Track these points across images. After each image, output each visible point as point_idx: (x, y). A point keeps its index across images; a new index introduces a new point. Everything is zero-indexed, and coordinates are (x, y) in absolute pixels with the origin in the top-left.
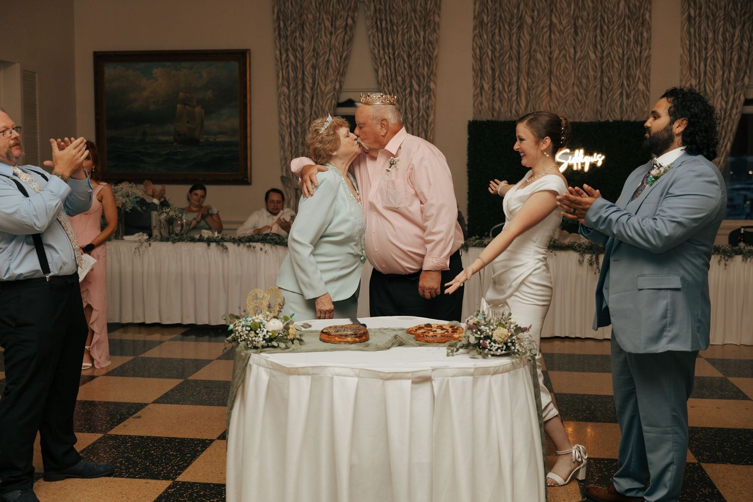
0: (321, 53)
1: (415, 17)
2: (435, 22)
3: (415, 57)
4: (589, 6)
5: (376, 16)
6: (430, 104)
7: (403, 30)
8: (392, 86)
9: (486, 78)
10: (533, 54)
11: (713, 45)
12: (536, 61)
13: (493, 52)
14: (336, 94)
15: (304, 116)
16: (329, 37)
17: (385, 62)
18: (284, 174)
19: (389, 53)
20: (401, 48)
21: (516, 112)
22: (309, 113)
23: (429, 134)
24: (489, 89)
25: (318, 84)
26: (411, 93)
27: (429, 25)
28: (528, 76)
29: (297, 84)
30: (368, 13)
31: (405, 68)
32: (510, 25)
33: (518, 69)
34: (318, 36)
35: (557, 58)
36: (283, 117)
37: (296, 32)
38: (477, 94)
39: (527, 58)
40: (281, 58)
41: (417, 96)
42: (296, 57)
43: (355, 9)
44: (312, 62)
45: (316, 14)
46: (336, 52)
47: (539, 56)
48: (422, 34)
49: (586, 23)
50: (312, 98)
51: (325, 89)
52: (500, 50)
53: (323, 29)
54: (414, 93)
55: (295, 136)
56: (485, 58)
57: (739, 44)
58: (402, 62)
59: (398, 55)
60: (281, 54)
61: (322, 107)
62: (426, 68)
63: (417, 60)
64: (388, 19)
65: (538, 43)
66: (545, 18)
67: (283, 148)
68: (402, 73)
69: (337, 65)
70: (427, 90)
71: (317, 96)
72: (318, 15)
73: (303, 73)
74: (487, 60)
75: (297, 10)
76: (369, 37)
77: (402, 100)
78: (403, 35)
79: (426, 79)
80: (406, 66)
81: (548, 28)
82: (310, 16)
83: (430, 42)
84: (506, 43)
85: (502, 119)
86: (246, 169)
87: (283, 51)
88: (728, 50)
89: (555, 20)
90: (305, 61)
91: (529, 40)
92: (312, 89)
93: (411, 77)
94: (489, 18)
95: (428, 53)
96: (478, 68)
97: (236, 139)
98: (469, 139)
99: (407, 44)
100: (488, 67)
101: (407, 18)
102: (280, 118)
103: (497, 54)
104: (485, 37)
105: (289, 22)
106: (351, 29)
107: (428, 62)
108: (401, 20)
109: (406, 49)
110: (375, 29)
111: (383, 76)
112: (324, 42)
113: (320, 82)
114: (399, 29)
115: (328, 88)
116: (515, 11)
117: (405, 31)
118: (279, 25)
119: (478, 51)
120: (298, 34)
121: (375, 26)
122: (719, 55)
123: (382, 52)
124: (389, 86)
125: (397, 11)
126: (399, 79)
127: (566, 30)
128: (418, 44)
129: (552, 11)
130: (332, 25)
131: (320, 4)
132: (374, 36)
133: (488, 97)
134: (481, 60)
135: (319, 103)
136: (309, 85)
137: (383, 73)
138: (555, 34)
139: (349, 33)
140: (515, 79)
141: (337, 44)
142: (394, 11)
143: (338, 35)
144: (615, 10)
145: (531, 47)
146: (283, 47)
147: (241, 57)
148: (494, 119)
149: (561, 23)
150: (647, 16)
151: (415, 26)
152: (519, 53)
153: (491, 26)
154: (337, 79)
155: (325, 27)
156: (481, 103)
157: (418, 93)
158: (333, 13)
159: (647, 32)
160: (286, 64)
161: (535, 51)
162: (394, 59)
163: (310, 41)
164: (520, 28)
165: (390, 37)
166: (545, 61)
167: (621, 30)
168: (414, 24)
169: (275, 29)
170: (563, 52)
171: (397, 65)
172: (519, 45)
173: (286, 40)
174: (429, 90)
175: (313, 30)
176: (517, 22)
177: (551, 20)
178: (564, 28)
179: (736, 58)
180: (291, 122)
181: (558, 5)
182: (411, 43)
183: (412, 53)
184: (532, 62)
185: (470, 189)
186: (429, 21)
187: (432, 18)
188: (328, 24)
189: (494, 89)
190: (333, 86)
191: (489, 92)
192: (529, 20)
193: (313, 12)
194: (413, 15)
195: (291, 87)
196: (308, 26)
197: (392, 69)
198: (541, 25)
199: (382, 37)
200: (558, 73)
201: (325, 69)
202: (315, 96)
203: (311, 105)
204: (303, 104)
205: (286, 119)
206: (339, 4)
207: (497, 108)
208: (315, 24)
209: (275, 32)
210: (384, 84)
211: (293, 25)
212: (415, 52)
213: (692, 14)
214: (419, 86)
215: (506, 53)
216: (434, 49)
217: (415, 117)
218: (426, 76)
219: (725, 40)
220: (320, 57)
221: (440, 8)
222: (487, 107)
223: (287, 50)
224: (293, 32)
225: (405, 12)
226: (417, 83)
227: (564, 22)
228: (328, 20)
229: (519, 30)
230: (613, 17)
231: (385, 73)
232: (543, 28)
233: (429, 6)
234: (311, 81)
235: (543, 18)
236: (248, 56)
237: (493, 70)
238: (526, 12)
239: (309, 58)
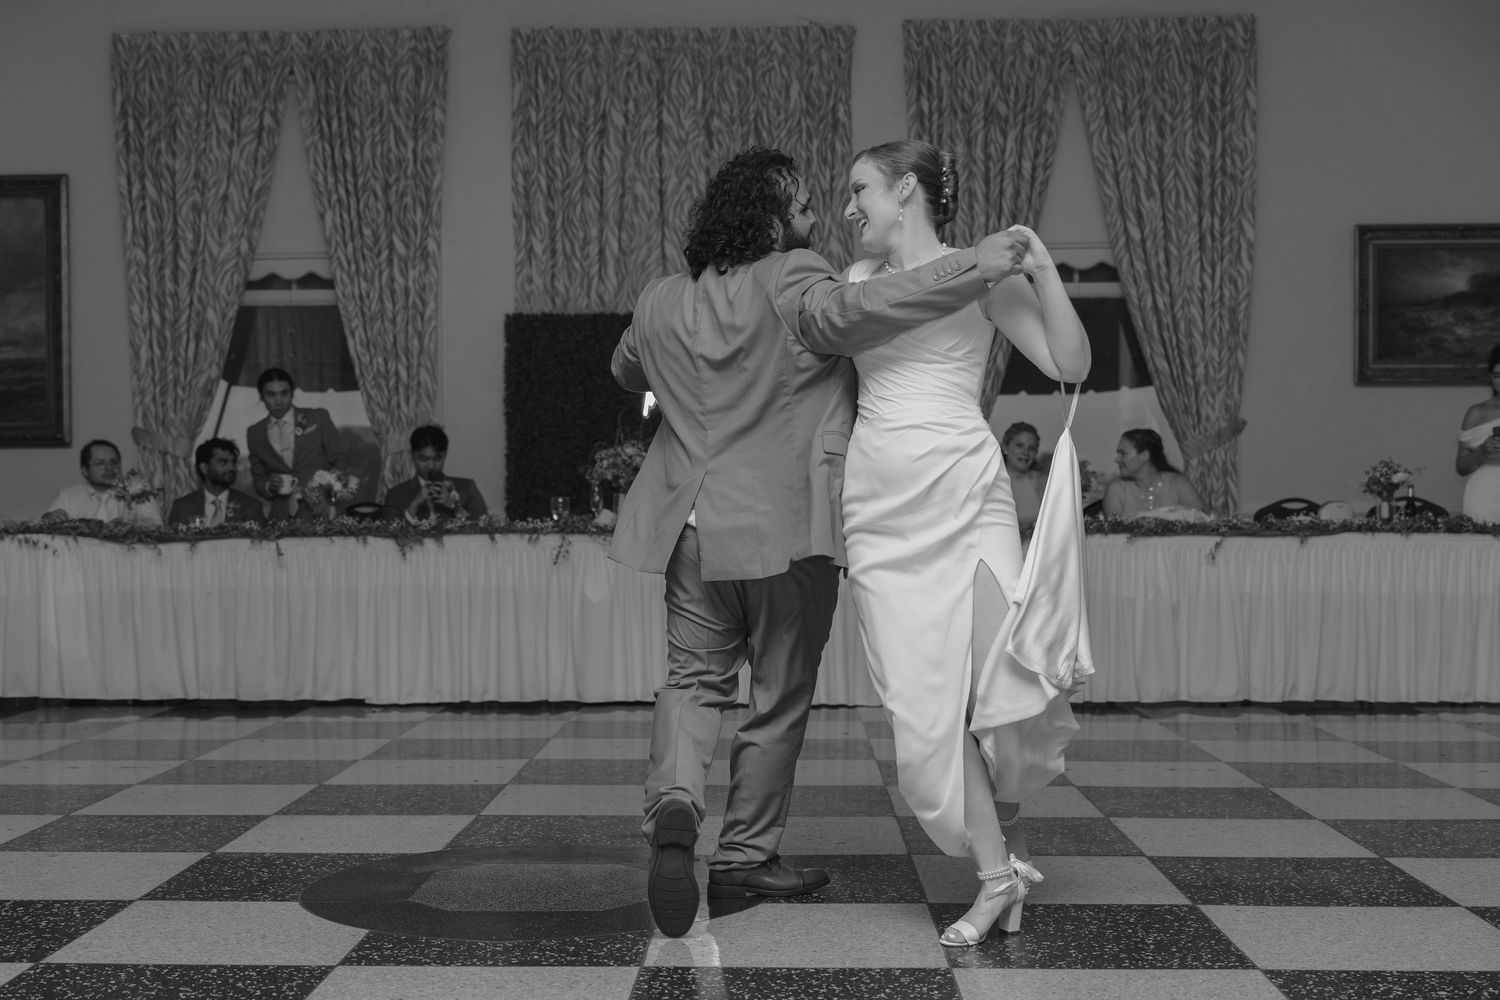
0: (211, 183)
1: (398, 112)
2: (435, 124)
3: (397, 191)
4: (732, 92)
5: (320, 112)
6: (427, 282)
7: (374, 137)
8: (354, 248)
9: (537, 231)
10: (628, 184)
11: (965, 166)
12: (635, 198)
13: (551, 180)
14: (241, 262)
15: (177, 309)
16: (227, 150)
17: (339, 200)
18: (140, 425)
19: (346, 181)
20: (369, 174)
21: (600, 297)
22: (188, 300)
23: (426, 339)
24: (544, 252)
25: (205, 242)
26: (390, 261)
27: (424, 127)
28: (620, 229)
29: (162, 244)
30: (304, 104)
31: (378, 211)
32: (583, 129)
33: (601, 214)
34: (205, 149)
35: (675, 192)
36: (136, 309)
37: (160, 141)
38: (521, 262)
39: (617, 192)
40: (130, 192)
41: (403, 265)
42: (160, 190)
43: (280, 95)
44: (191, 199)
45: (200, 104)
46: (241, 180)
47: (640, 189)
48: (411, 144)
49: (728, 125)
50: (194, 272)
51: (219, 253)
52: (564, 179)
53: (215, 133)
54: (396, 260)
55: (160, 347)
56: (535, 193)
57: (1014, 165)
58: (372, 199)
59: (364, 185)
60: (129, 183)
61: (213, 288)
62: (419, 211)
63: (403, 195)
64: (343, 115)
65: (638, 164)
66: (649, 116)
67: (136, 371)
68: (373, 220)
69: (244, 206)
70: (422, 254)
71: (203, 267)
72: (204, 107)
73: (175, 222)
74: (539, 195)
75: (162, 97)
76: (307, 150)
77: (373, 274)
78: (373, 146)
79: (419, 232)
80: (380, 207)
81: (654, 135)
82: (188, 110)
83: (429, 161)
84: (575, 162)
85: (571, 310)
86: (59, 415)
87: (134, 178)
88: (995, 178)
89: (667, 119)
90: (178, 197)
91: (619, 157)
92: (194, 253)
93: (391, 231)
94: (541, 114)
95: (421, 180)
96: (521, 212)
97: (41, 353)
98: (509, 351)
99: (382, 164)
100: (540, 209)
101: (381, 114)
102: (130, 311)
103: (558, 185)
104: (534, 151)
105: (147, 121)
106: (271, 131)
107: (424, 199)
108: (369, 119)
109: (380, 173)
110: (317, 136)
111: (335, 228)
112: (217, 160)
113: (209, 239)
114: (366, 134)
115: (227, 250)
116: (592, 101)
117: (378, 138)
118: (126, 128)
119: (520, 179)
120: (163, 145)
121: (317, 129)
122: (979, 187)
123: (331, 180)
124: (346, 246)
125: (360, 99)
126: (367, 232)
127: (691, 137)
128: (404, 165)
129: (661, 103)
130: (232, 127)
131: (209, 86)
132: (316, 149)
133: (543, 267)
134: (527, 196)
135: (207, 280)
136: (186, 245)
137: (333, 220)
138: (667, 145)
139: (266, 143)
140: (594, 233)
141: (243, 165)
142: (355, 100)
143: (244, 147)
144: (781, 101)
145: (624, 170)
146: (135, 169)
147: (48, 189)
148: (555, 312)
149: (680, 125)
150: (841, 114)
151: (397, 131)
152: (601, 183)
153: (546, 132)
154: (243, 234)
155: (218, 130)
156: (530, 280)
157: (404, 261)
158: (234, 104)
159: (842, 143)
160: (141, 203)
161: (633, 179)
162: (357, 194)
163: (188, 158)
164: (602, 133)
165: (348, 150)
166: (651, 199)
167: (794, 139)
168: (395, 127)
169: (117, 134)
170: (687, 181)
171: (362, 204)
172: (601, 169)
173: (141, 157)
174: (425, 255)
175: (195, 137)
176: (595, 123)
177: (661, 122)
178: (688, 135)
179: (1009, 191)
180: (151, 321)
181: (674, 91)
182: (390, 161)
183: (391, 180)
184: (628, 199)
185: (510, 447)
186: (425, 120)
187: (429, 113)
188: (224, 124)
189: (554, 253)
190: (235, 246)
191: (544, 259)
192: (619, 120)
193: (195, 101)
194: (392, 108)
195: (151, 249)
196: (184, 128)
197: (353, 213)
198: (642, 129)
199: (332, 150)
200: (677, 221)
201: (219, 213)
202: (199, 266)
203: (192, 284)
204: (176, 281)
205: (142, 312)
206: (246, 86)
207: (561, 289)
208: (199, 125)
209: (117, 139)
210: (337, 243)
211: (155, 128)
212: (398, 179)
213: (926, 109)
214: (407, 246)
215: (576, 181)
216: (434, 174)
217: (399, 305)
218: (419, 228)
219: (988, 157)
220: (209, 190)
221: (444, 95)
222: (542, 288)
223: (142, 177)
224: (155, 141)
225: (376, 104)
226: (403, 241)
227: (687, 123)
228: (226, 117)
229: (600, 138)
230: (779, 114)
231: (338, 220)
232: (645, 134)
233: (422, 91)
234: (190, 236)
235: (645, 116)
236: (63, 188)
237: (551, 214)
238: (612, 103)
239: (186, 192)
